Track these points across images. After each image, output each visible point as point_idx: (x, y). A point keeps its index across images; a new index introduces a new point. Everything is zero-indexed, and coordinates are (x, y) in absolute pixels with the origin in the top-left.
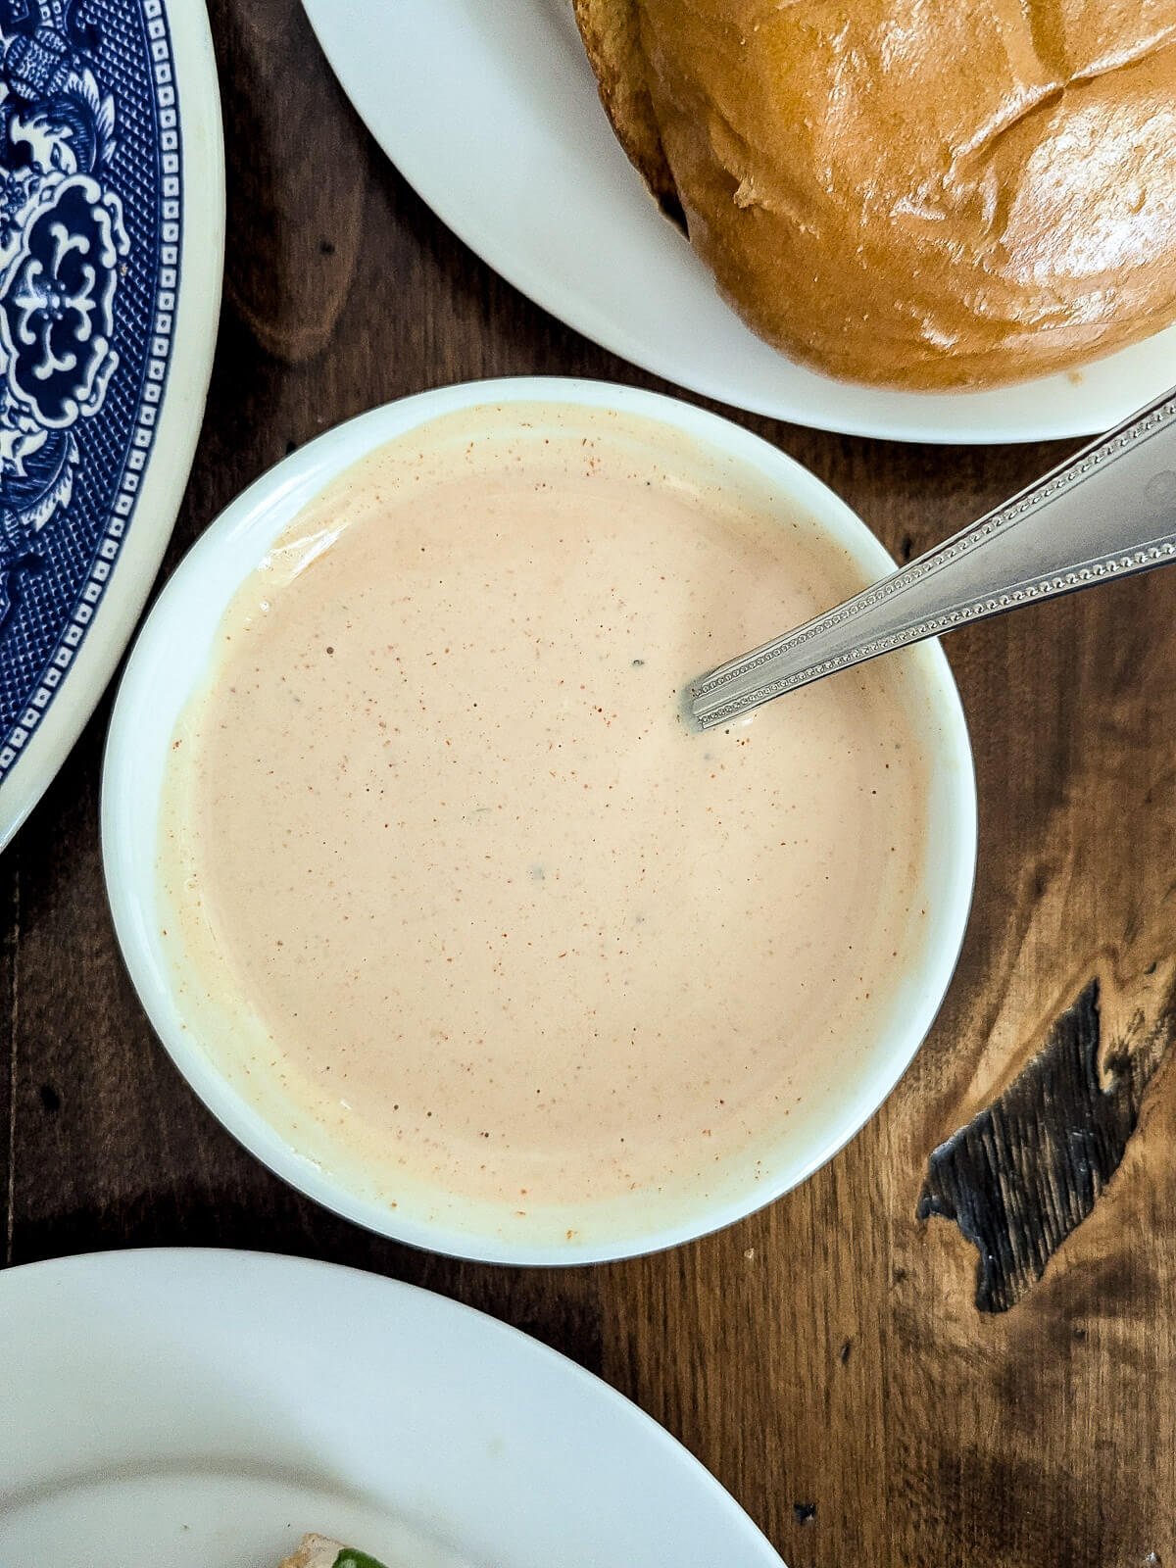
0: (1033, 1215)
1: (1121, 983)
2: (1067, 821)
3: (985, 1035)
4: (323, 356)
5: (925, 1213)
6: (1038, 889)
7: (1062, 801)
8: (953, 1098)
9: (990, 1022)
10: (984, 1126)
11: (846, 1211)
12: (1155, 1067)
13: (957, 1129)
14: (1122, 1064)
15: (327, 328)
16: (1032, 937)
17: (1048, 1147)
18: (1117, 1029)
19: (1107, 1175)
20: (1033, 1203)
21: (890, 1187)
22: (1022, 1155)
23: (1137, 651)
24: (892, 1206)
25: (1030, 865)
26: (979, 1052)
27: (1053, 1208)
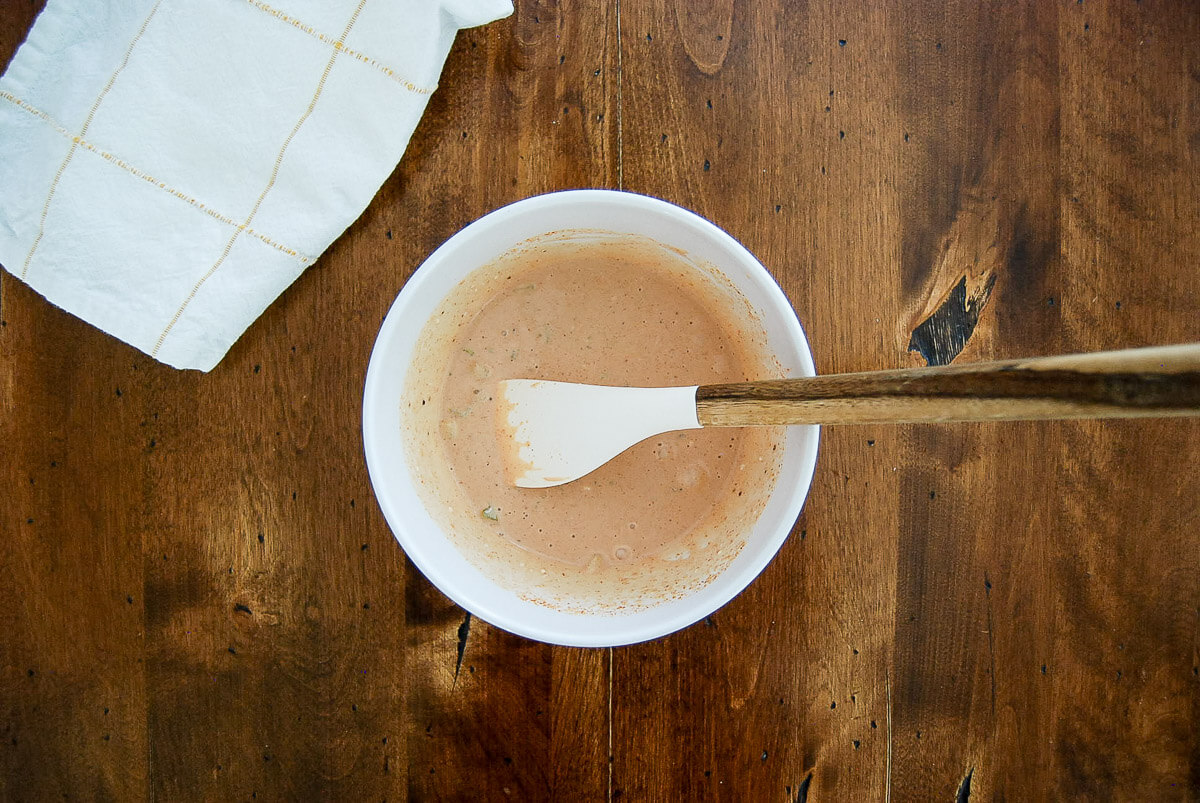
0: (944, 350)
1: (972, 278)
2: (956, 226)
3: (930, 293)
4: (719, 72)
5: (910, 349)
6: (947, 247)
7: (956, 219)
8: (920, 312)
9: (931, 290)
10: (929, 321)
11: (885, 349)
12: (983, 305)
13: (919, 323)
14: (972, 303)
15: (721, 62)
16: (945, 262)
17: (949, 329)
18: (971, 292)
19: (966, 339)
20: (944, 347)
21: (900, 342)
22: (940, 331)
23: (979, 173)
24: (900, 347)
25: (944, 240)
26: (928, 298)
27: (950, 348)
